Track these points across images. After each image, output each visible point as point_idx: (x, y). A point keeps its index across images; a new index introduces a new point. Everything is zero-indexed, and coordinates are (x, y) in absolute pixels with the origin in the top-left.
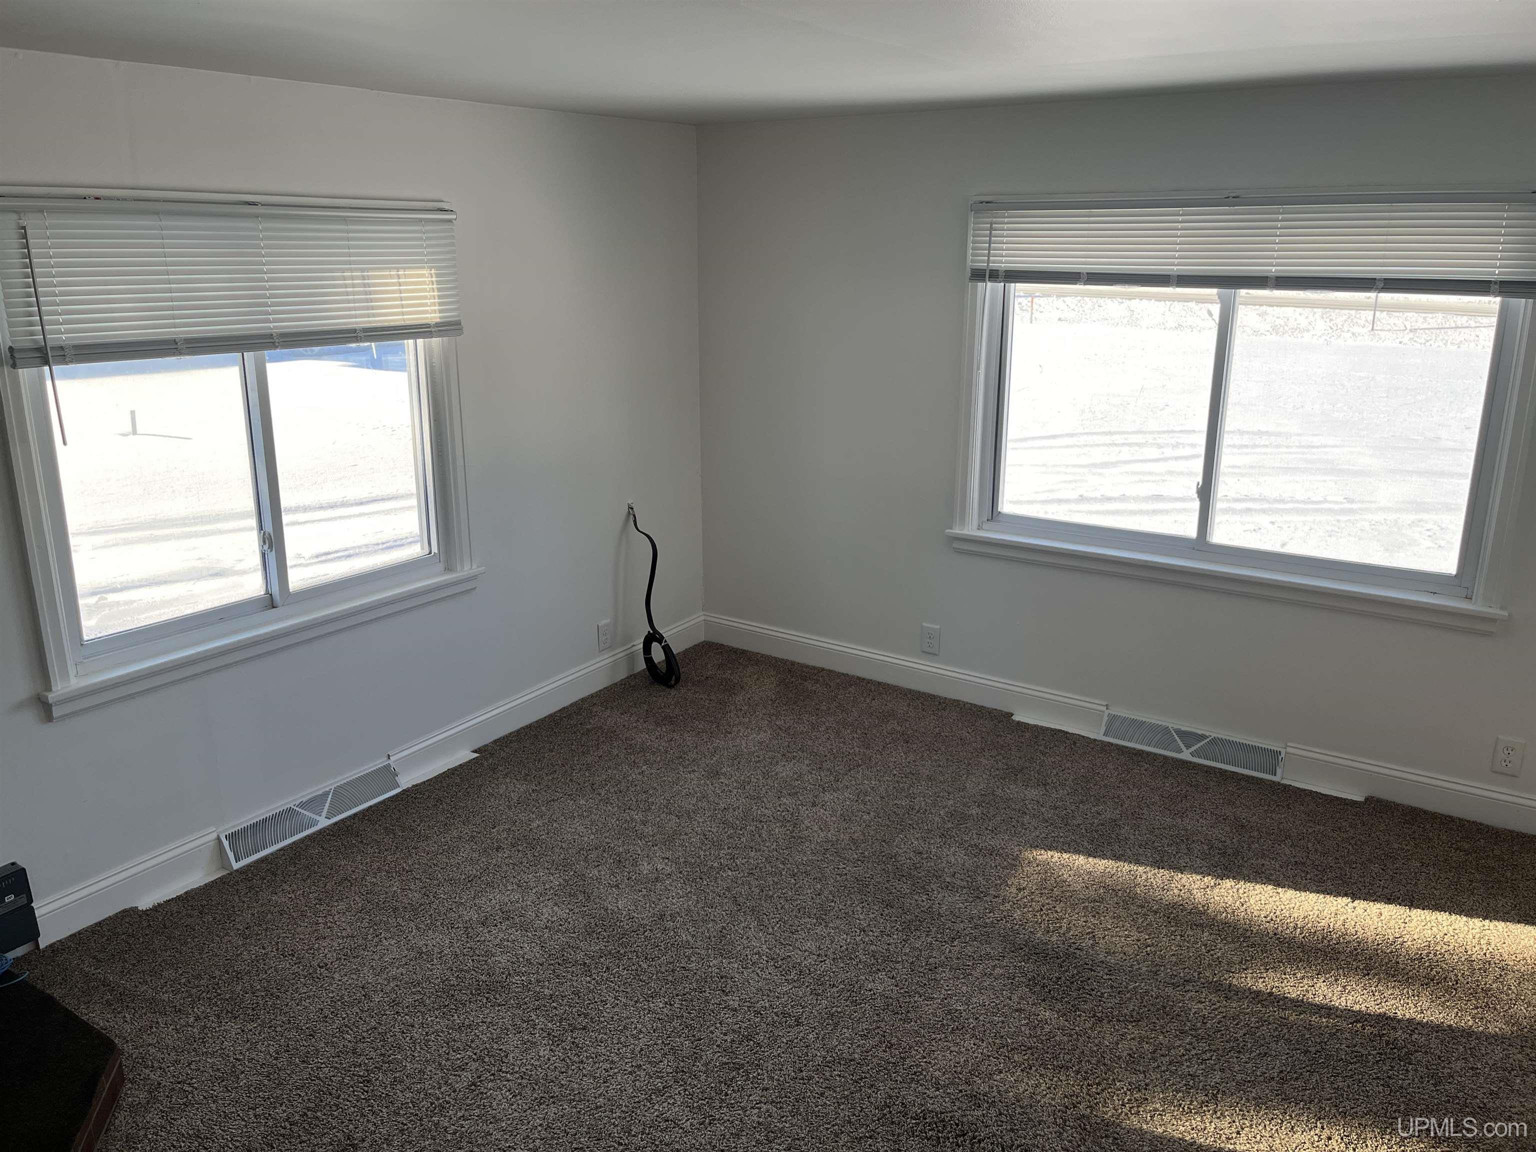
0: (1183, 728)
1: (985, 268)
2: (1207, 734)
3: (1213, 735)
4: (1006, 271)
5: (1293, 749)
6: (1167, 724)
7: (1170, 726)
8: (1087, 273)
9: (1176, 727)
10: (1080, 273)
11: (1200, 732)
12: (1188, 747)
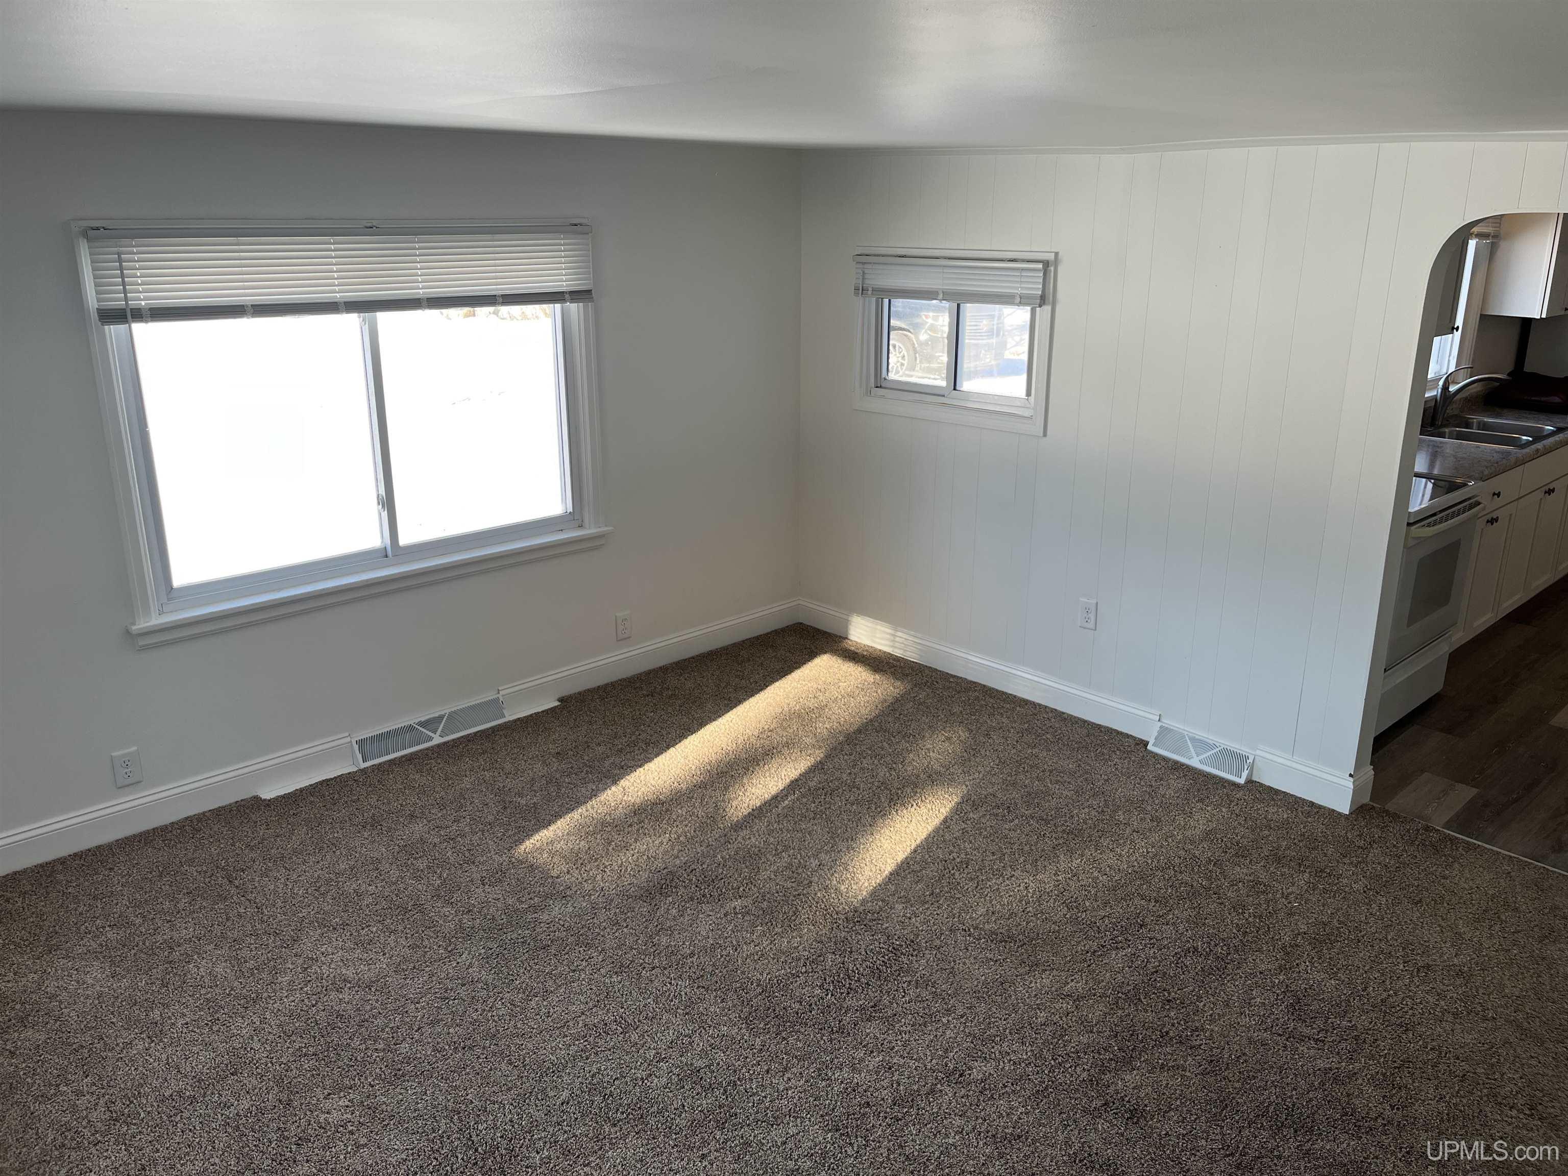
0: (423, 719)
1: (124, 307)
2: (443, 713)
3: (447, 711)
4: (150, 309)
5: (506, 690)
6: (409, 723)
7: (411, 723)
8: (252, 305)
9: (417, 721)
10: (243, 306)
11: (437, 715)
12: (435, 732)
